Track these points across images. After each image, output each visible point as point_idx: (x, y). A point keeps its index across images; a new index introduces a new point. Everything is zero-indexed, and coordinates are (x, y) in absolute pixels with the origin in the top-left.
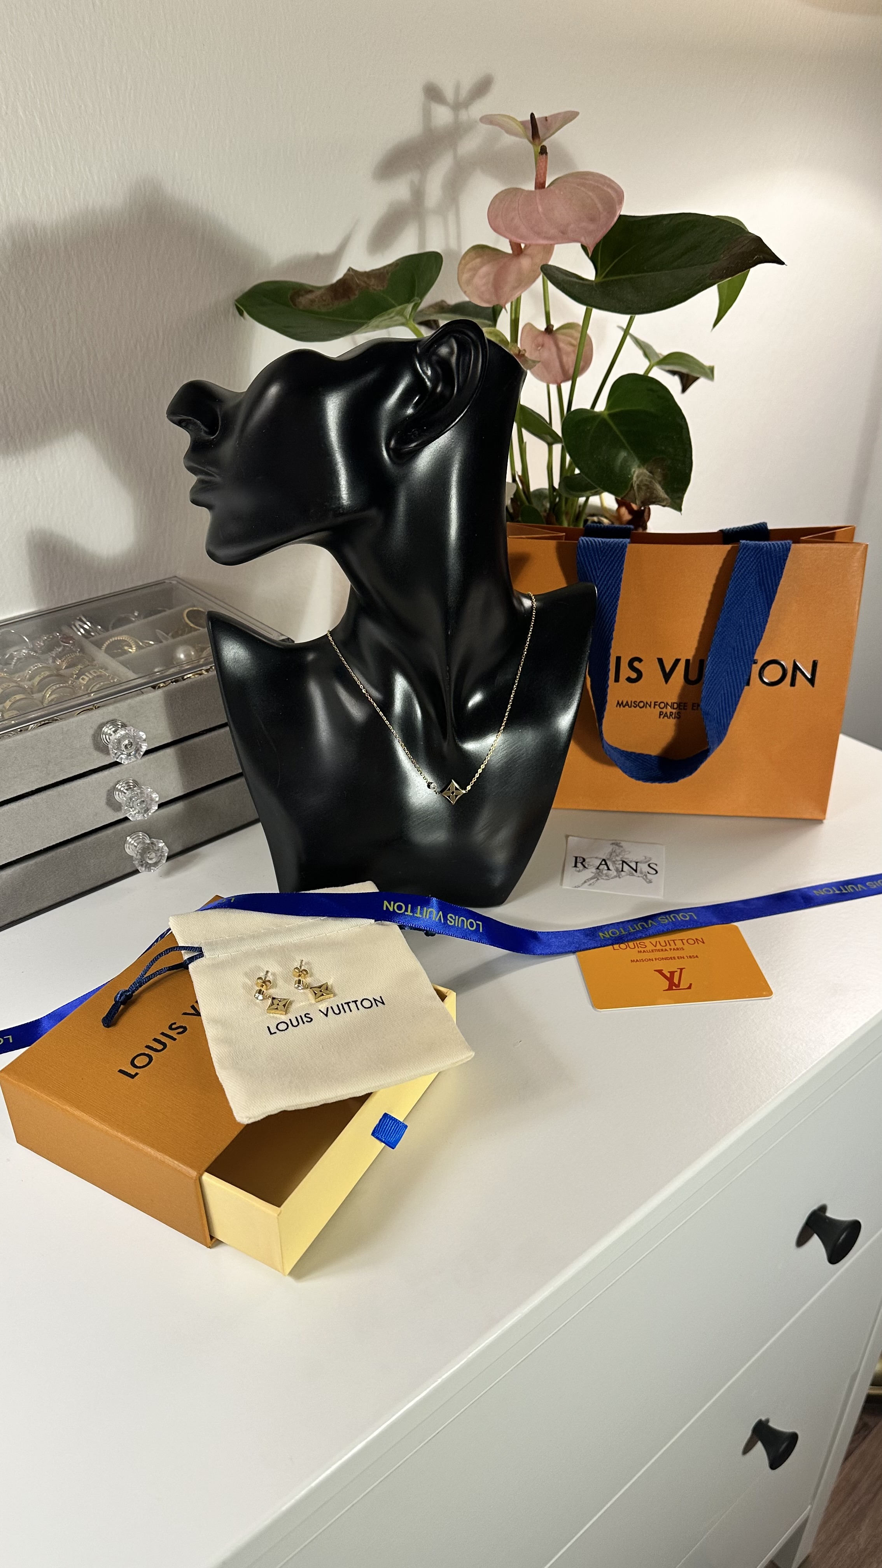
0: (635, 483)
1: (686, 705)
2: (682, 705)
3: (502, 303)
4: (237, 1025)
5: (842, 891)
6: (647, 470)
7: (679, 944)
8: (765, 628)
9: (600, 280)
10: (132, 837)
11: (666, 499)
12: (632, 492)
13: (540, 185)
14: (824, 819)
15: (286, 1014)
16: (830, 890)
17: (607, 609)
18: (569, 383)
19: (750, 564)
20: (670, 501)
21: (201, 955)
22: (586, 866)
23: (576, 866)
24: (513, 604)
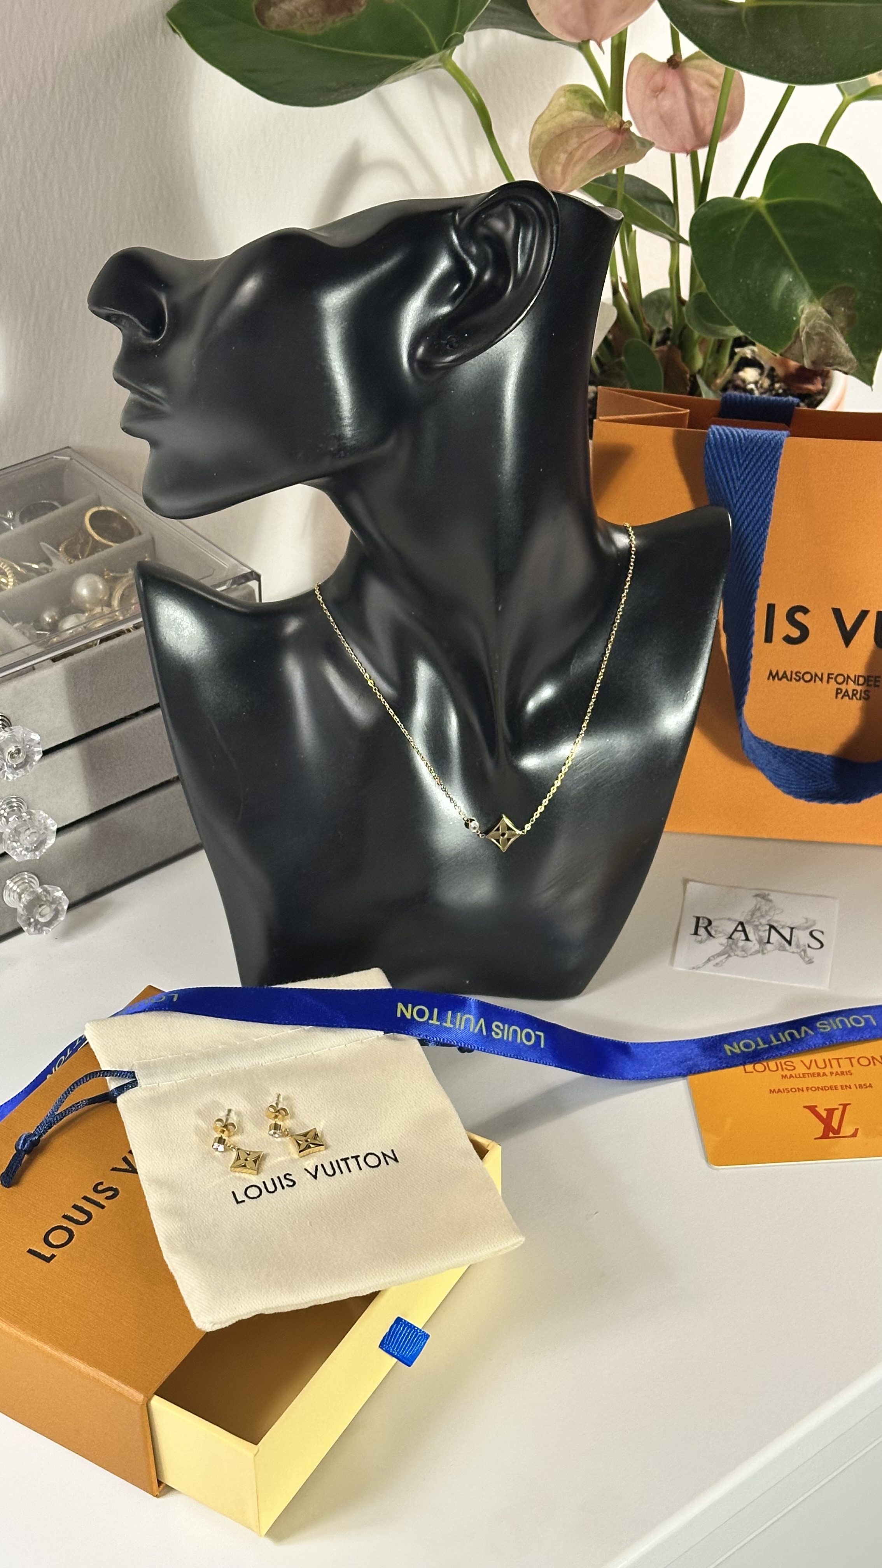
0: (803, 331)
1: (877, 679)
2: (873, 678)
3: (594, 37)
4: (189, 1187)
6: (824, 308)
9: (753, 4)
10: (14, 881)
11: (851, 360)
12: (797, 344)
15: (257, 1174)
17: (751, 540)
18: (706, 149)
20: (855, 365)
21: (134, 1084)
22: (713, 933)
23: (696, 933)
24: (601, 540)
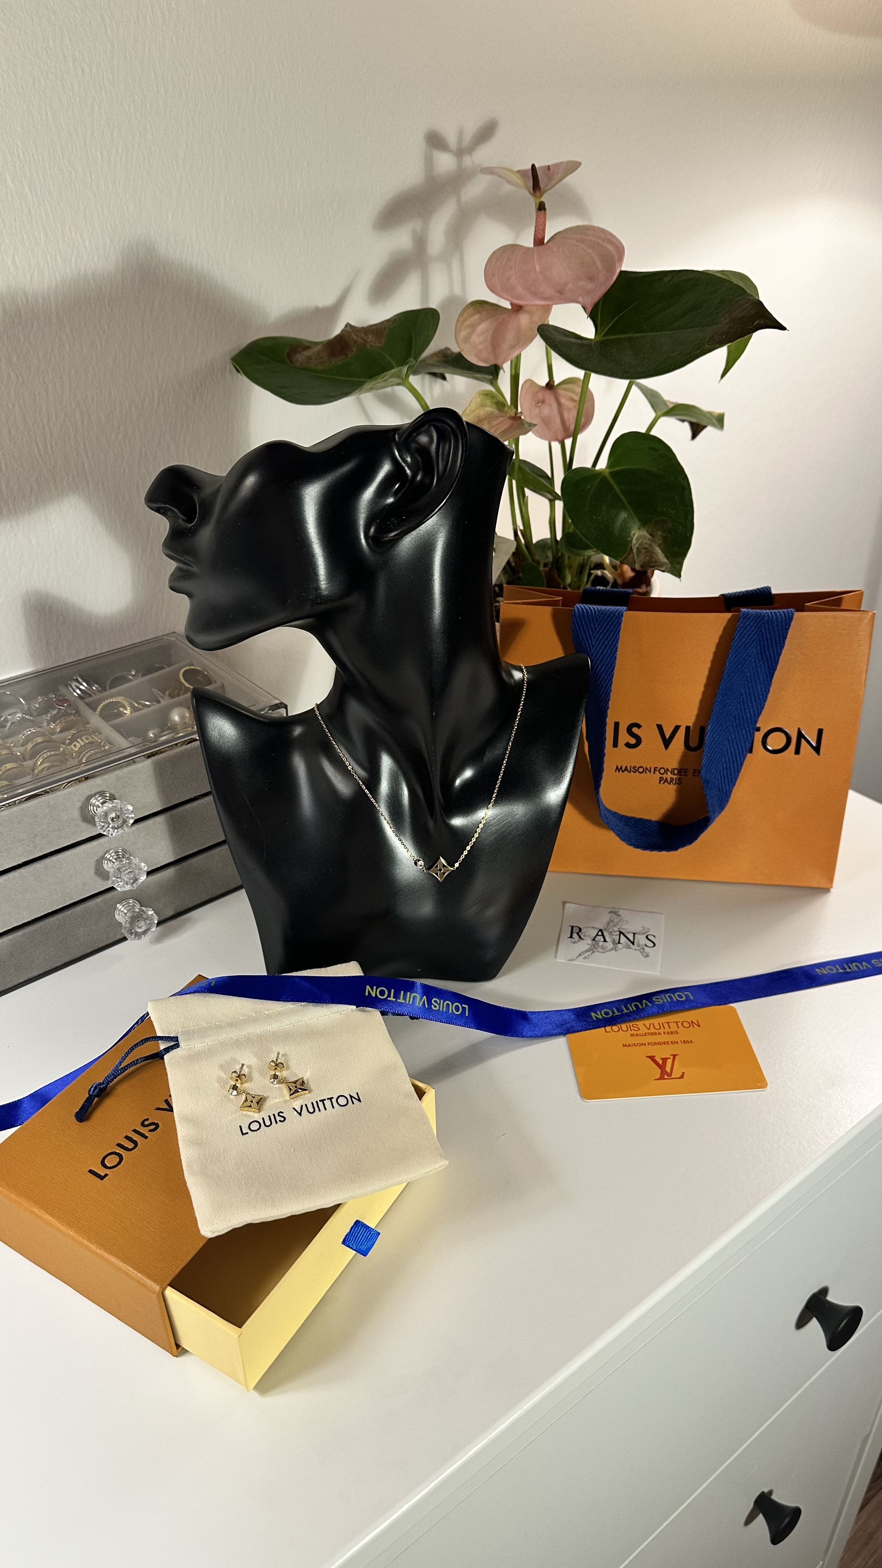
0: (634, 547)
1: (687, 771)
2: (683, 771)
3: (499, 363)
4: (209, 1123)
5: (846, 969)
6: (648, 533)
7: (674, 1027)
8: (767, 697)
9: (600, 338)
10: (121, 905)
11: (666, 563)
12: (631, 555)
13: (539, 241)
14: (832, 887)
15: (259, 1112)
16: (833, 968)
17: (603, 678)
18: (571, 440)
19: (751, 633)
20: (669, 566)
21: (177, 1046)
22: (582, 937)
23: (571, 937)
24: (504, 675)
